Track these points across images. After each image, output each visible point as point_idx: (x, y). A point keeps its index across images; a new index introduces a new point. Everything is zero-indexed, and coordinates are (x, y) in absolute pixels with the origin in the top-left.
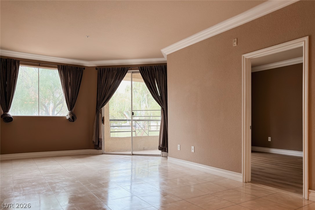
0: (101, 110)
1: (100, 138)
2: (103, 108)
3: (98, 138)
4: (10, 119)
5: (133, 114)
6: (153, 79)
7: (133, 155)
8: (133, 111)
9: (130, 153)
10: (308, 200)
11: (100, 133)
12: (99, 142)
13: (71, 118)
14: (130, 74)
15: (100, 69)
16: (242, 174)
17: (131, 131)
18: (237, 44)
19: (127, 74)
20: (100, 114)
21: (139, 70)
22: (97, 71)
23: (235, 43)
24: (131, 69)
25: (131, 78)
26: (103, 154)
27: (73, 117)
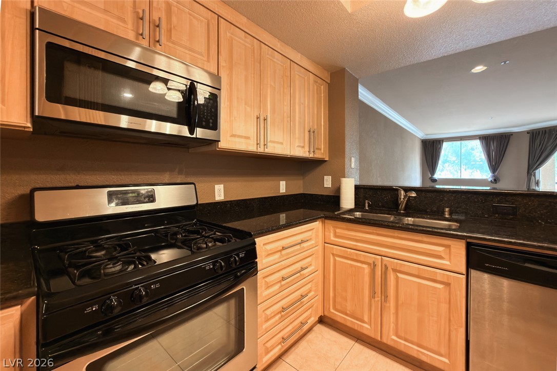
0: (535, 173)
2: (537, 171)
13: (493, 180)
15: (533, 132)
20: (533, 177)
22: (529, 134)
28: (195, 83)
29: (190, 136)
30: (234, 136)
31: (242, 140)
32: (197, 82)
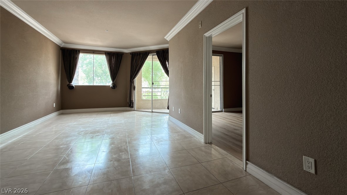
0: (133, 81)
1: (132, 100)
2: (134, 80)
3: (131, 100)
4: (72, 88)
5: (153, 84)
6: (165, 61)
7: (152, 112)
8: (153, 82)
9: (151, 111)
10: (246, 171)
11: (132, 96)
12: (131, 103)
13: (113, 87)
14: (151, 56)
15: (133, 54)
16: (203, 135)
17: (151, 95)
18: (201, 26)
19: (149, 56)
20: (132, 84)
21: (156, 54)
22: (131, 55)
23: (200, 25)
24: (152, 53)
25: (151, 59)
26: (134, 111)
27: (114, 86)
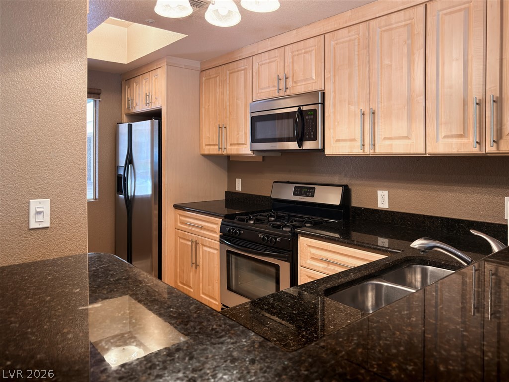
28: (301, 107)
29: (299, 149)
30: (338, 141)
31: (348, 143)
32: (302, 106)
